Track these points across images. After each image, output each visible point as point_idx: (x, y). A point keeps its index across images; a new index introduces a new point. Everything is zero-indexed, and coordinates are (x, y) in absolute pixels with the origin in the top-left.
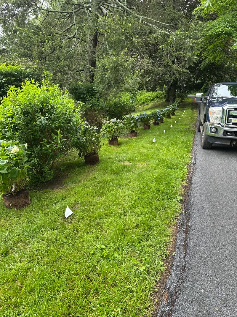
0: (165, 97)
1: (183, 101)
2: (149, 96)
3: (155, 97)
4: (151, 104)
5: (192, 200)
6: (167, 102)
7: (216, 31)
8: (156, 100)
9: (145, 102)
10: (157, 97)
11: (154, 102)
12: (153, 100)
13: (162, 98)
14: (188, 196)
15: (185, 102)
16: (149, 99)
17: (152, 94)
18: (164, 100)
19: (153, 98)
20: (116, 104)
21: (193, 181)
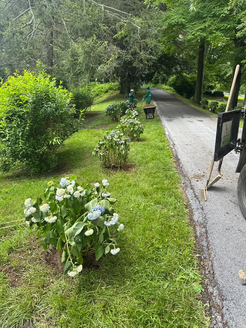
0: (119, 89)
1: (137, 92)
2: (102, 88)
3: (109, 89)
4: (105, 96)
5: (186, 170)
6: (121, 94)
7: (172, 21)
8: (110, 92)
9: (99, 94)
10: (111, 89)
11: (108, 94)
12: (106, 92)
13: (115, 90)
14: (181, 168)
15: (139, 94)
16: (103, 91)
17: (106, 86)
18: (118, 92)
19: (107, 90)
20: (77, 95)
21: (179, 157)
